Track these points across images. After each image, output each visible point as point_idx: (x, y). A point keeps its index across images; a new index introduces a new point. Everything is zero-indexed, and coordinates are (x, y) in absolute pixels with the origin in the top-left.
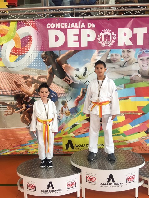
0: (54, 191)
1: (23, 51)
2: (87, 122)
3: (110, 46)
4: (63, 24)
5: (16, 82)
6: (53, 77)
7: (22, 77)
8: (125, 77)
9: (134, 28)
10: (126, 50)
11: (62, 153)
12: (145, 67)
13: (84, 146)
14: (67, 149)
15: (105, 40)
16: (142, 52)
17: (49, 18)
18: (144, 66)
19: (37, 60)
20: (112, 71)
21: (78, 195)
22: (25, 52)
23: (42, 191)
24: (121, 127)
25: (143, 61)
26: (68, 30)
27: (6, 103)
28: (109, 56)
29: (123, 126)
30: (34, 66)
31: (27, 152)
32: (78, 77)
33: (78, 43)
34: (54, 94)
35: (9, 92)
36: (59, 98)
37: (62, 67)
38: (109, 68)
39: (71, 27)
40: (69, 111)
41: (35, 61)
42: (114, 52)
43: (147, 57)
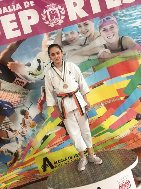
2: (60, 128)
3: (61, 24)
10: (82, 24)
11: (41, 178)
12: (112, 39)
13: (66, 159)
14: (45, 170)
15: (52, 18)
16: (102, 21)
18: (110, 37)
20: (74, 55)
24: (104, 122)
25: (107, 31)
28: (63, 36)
29: (107, 120)
32: (32, 74)
33: (19, 30)
34: (7, 105)
36: (15, 108)
37: (7, 67)
38: (68, 51)
39: (4, 12)
40: (33, 122)
42: (68, 30)
43: (111, 25)
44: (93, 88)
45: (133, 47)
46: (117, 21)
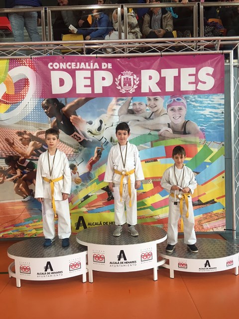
0: (53, 273)
1: (17, 98)
3: (132, 93)
4: (70, 63)
5: (7, 140)
6: (58, 132)
7: (16, 133)
8: (153, 133)
9: (162, 70)
10: (152, 98)
12: (177, 120)
13: (101, 224)
14: (77, 228)
15: (125, 85)
16: (173, 100)
17: (52, 55)
18: (176, 118)
20: (136, 125)
21: (84, 280)
22: (19, 100)
23: (38, 274)
24: (148, 198)
25: (175, 112)
26: (76, 71)
28: (130, 105)
29: (151, 197)
30: (32, 119)
31: (24, 234)
32: (91, 133)
33: (90, 88)
37: (70, 119)
38: (132, 120)
39: (81, 68)
40: (79, 178)
41: (34, 112)
42: (137, 100)
43: (179, 106)
44: (146, 162)
45: (196, 134)
46: (187, 104)
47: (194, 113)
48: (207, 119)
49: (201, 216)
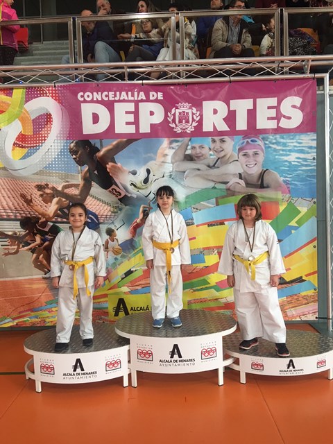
0: (84, 374)
1: (36, 140)
3: (190, 132)
4: (106, 93)
5: (23, 196)
6: (90, 186)
7: (35, 187)
8: (218, 186)
9: (231, 101)
10: (217, 138)
12: (251, 169)
13: (148, 308)
14: (116, 315)
15: (180, 121)
16: (246, 142)
17: (83, 82)
18: (250, 166)
19: (61, 155)
20: (195, 176)
21: (126, 383)
22: (39, 143)
23: (64, 375)
24: (212, 274)
25: (248, 157)
26: (115, 104)
27: (6, 233)
28: (188, 148)
29: (215, 273)
30: (55, 167)
31: (45, 321)
32: (135, 186)
33: (133, 127)
34: (92, 217)
35: (11, 214)
36: (101, 223)
37: (106, 168)
38: (190, 169)
39: (121, 99)
40: (119, 247)
41: (58, 158)
42: (197, 142)
43: (255, 150)
44: (208, 226)
45: (278, 187)
47: (275, 159)
48: (292, 168)
49: (284, 298)
